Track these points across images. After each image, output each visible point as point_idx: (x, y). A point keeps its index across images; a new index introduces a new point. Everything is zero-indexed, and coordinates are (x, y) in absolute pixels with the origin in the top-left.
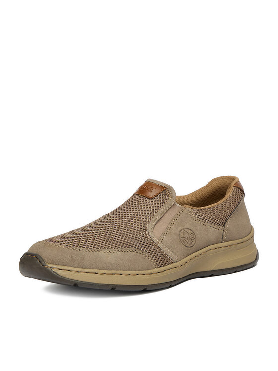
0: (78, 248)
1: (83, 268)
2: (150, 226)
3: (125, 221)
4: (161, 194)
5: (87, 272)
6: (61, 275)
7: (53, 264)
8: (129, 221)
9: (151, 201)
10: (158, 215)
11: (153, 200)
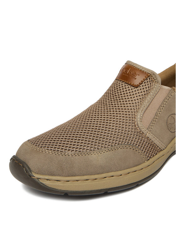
0: (67, 152)
1: (73, 176)
2: (139, 116)
3: (114, 114)
4: (146, 81)
5: (77, 181)
6: (50, 186)
7: (40, 174)
8: (117, 114)
9: (136, 89)
10: (146, 103)
11: (139, 88)
